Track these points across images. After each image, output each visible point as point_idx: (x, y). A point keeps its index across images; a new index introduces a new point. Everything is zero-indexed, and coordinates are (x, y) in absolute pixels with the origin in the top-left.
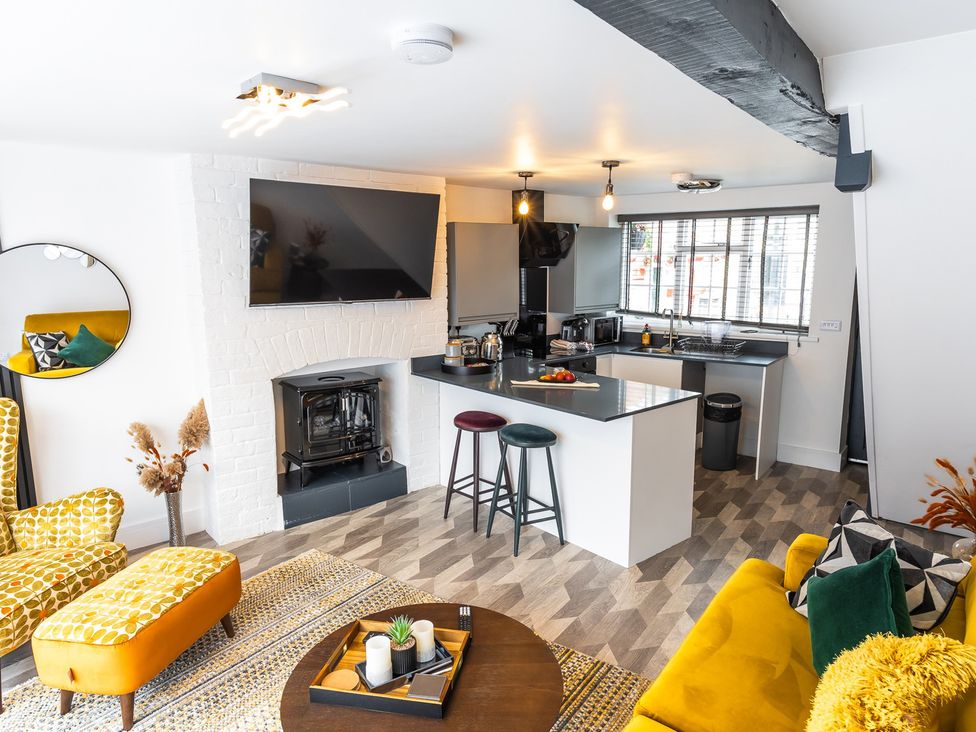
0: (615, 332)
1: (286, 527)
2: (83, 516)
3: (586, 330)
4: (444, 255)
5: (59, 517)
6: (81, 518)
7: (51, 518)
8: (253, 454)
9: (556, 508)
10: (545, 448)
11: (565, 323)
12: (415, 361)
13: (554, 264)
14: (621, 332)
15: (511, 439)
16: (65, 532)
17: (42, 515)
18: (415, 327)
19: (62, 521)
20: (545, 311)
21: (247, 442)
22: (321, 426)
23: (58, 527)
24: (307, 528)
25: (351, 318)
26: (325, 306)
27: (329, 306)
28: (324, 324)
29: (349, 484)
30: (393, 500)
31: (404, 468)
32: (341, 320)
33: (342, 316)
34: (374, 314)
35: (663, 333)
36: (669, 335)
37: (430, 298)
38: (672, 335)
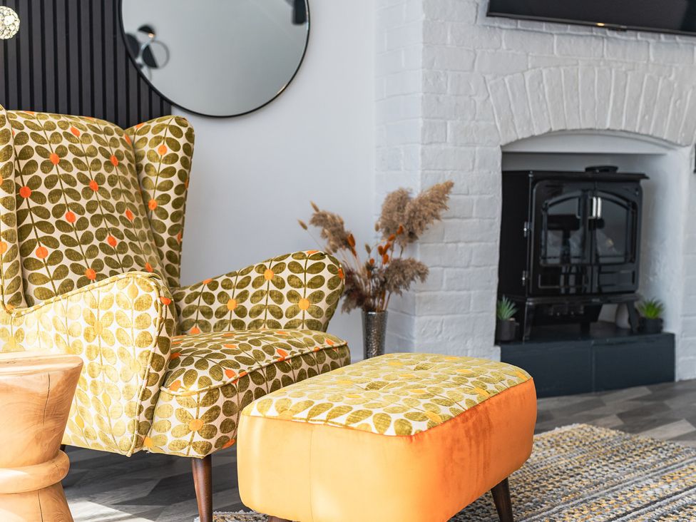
2: (288, 288)
5: (251, 290)
6: (284, 292)
7: (238, 291)
8: (468, 267)
16: (259, 312)
17: (224, 287)
19: (255, 295)
21: (461, 245)
23: (248, 305)
25: (616, 62)
26: (581, 36)
27: (587, 36)
28: (577, 64)
29: (595, 345)
30: (656, 387)
31: (672, 336)
32: (602, 63)
33: (603, 56)
34: (648, 60)
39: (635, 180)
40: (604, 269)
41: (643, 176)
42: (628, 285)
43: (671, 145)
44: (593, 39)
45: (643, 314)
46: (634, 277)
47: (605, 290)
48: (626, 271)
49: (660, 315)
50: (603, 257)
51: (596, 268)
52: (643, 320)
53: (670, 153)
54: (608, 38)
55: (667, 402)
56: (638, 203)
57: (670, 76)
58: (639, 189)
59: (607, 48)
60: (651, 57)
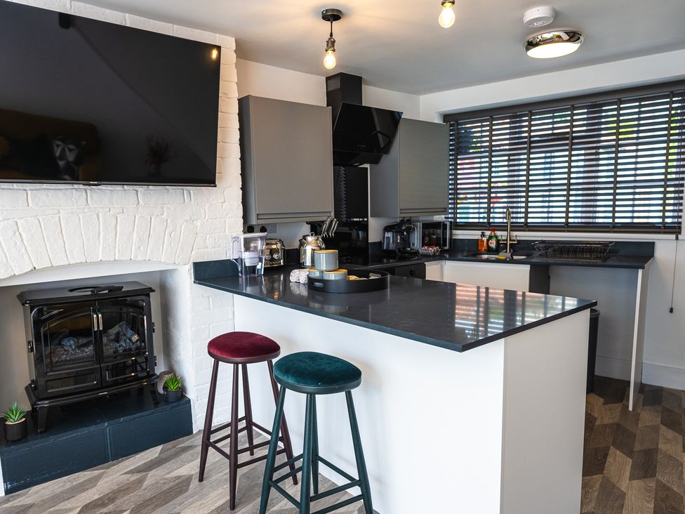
0: (445, 239)
1: (7, 492)
3: (412, 236)
4: (236, 136)
9: (363, 482)
10: (343, 394)
11: (387, 229)
12: (197, 266)
13: (375, 161)
14: (451, 239)
15: (291, 381)
18: (198, 224)
20: (367, 217)
22: (71, 350)
24: (36, 492)
25: (102, 207)
26: (60, 190)
29: (108, 426)
30: (171, 444)
31: (188, 401)
32: (87, 210)
33: (87, 204)
34: (138, 204)
35: (500, 238)
36: (507, 240)
37: (216, 186)
38: (510, 240)
41: (150, 290)
44: (74, 191)
57: (162, 215)
59: (91, 196)
60: (141, 201)
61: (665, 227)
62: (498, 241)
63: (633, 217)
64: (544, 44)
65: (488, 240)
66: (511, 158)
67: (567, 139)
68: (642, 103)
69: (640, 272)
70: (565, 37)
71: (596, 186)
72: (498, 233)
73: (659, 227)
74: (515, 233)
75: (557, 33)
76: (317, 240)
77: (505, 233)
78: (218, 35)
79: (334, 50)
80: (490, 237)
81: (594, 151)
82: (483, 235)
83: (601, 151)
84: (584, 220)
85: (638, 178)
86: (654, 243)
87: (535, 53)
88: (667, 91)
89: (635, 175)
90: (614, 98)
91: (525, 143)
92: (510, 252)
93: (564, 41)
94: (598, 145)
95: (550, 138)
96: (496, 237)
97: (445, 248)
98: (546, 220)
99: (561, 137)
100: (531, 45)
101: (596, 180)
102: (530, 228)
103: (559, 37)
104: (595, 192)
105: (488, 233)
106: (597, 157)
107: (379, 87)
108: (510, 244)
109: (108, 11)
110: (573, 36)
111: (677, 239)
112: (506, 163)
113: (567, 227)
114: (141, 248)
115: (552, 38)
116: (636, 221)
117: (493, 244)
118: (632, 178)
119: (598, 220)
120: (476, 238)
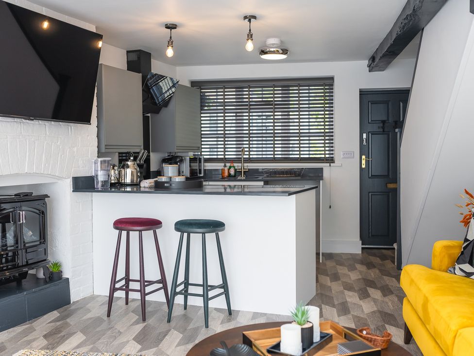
0: (200, 170)
12: (76, 180)
14: (204, 169)
18: (75, 149)
20: (149, 151)
25: (28, 136)
26: (8, 122)
27: (12, 122)
28: (7, 138)
29: (26, 294)
30: (61, 310)
31: (68, 279)
32: (21, 137)
33: (21, 133)
34: (46, 134)
35: (236, 168)
36: (241, 169)
37: (90, 124)
38: (244, 169)
39: (43, 198)
40: (29, 250)
41: (47, 196)
42: (42, 257)
43: (60, 178)
44: (15, 123)
45: (51, 270)
46: (45, 251)
47: (30, 262)
48: (41, 249)
49: (60, 269)
50: (28, 243)
51: (24, 251)
52: (52, 273)
53: (59, 182)
54: (23, 123)
55: (68, 320)
56: (45, 212)
57: (57, 142)
58: (45, 204)
59: (23, 128)
60: (47, 132)
61: (326, 160)
62: (235, 170)
63: (309, 154)
64: (270, 53)
65: (229, 169)
66: (238, 114)
67: (272, 105)
68: (310, 88)
69: (321, 181)
70: (281, 52)
71: (289, 135)
72: (235, 165)
73: (323, 160)
74: (246, 165)
75: (277, 49)
76: (134, 164)
77: (240, 164)
78: (87, 24)
79: (172, 47)
80: (230, 167)
81: (287, 113)
82: (225, 166)
83: (291, 113)
84: (283, 156)
85: (311, 131)
86: (322, 168)
87: (265, 57)
88: (322, 82)
89: (309, 129)
90: (297, 83)
91: (247, 105)
92: (244, 176)
93: (280, 54)
94: (289, 110)
95: (261, 103)
96: (234, 167)
97: (201, 175)
98: (261, 156)
99: (268, 103)
100: (263, 52)
101: (288, 131)
102: (252, 162)
103: (278, 51)
104: (289, 138)
105: (228, 165)
106: (289, 117)
107: (157, 60)
108: (244, 172)
109: (35, 5)
110: (285, 52)
111: (330, 166)
112: (234, 118)
113: (274, 160)
114: (47, 165)
115: (274, 51)
116: (311, 156)
117: (232, 172)
118: (307, 131)
119: (291, 156)
120: (221, 168)
